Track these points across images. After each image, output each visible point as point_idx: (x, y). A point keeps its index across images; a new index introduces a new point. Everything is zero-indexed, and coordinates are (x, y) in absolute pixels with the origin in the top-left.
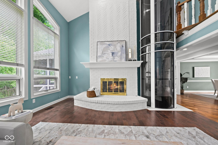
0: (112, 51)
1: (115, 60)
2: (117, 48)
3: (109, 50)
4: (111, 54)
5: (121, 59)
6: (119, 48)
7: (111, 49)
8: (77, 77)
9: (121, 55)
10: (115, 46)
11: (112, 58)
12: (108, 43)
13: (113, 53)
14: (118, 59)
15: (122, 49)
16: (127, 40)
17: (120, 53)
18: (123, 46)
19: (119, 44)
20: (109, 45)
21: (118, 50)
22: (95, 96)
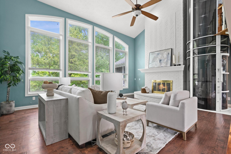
0: (160, 58)
1: (162, 66)
2: (164, 56)
3: (158, 58)
4: (159, 61)
5: (167, 64)
6: (165, 56)
7: (159, 58)
8: (140, 79)
9: (167, 61)
10: (162, 54)
11: (160, 64)
12: (157, 53)
13: (160, 61)
14: (164, 65)
15: (168, 56)
16: (174, 48)
17: (166, 60)
18: (169, 54)
19: (166, 52)
20: (158, 54)
21: (164, 57)
22: (146, 92)
